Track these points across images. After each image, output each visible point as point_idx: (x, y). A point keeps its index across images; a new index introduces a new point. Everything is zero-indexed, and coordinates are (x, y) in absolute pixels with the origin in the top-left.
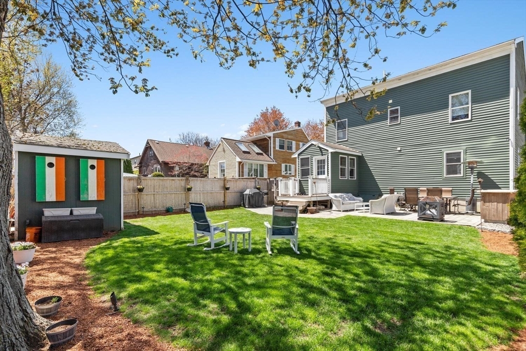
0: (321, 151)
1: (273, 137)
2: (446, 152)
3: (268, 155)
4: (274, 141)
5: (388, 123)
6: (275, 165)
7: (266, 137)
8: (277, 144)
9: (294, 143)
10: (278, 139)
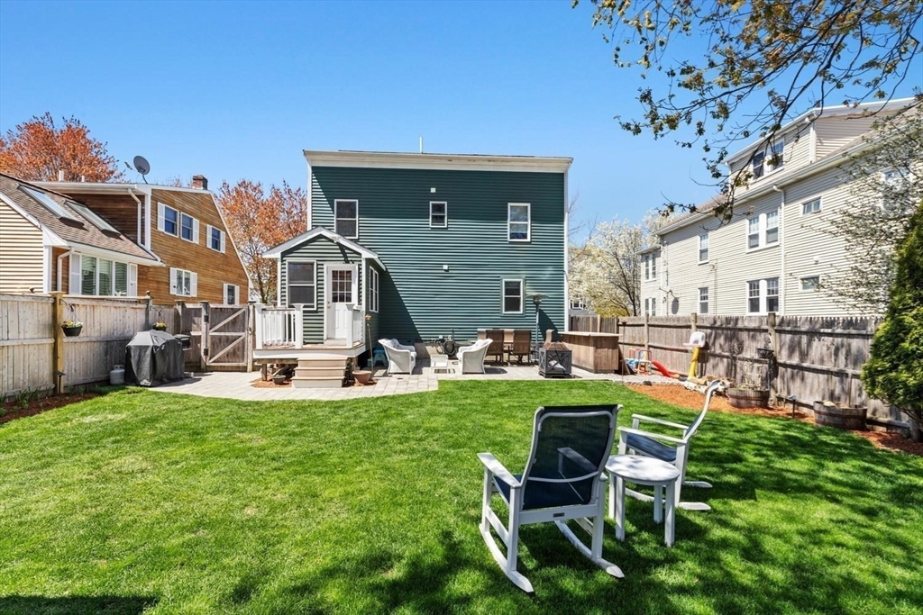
0: (343, 252)
1: (152, 198)
2: (504, 280)
3: (135, 242)
4: (155, 209)
5: (430, 223)
6: (155, 268)
7: (130, 192)
8: (161, 217)
9: (196, 222)
10: (164, 205)
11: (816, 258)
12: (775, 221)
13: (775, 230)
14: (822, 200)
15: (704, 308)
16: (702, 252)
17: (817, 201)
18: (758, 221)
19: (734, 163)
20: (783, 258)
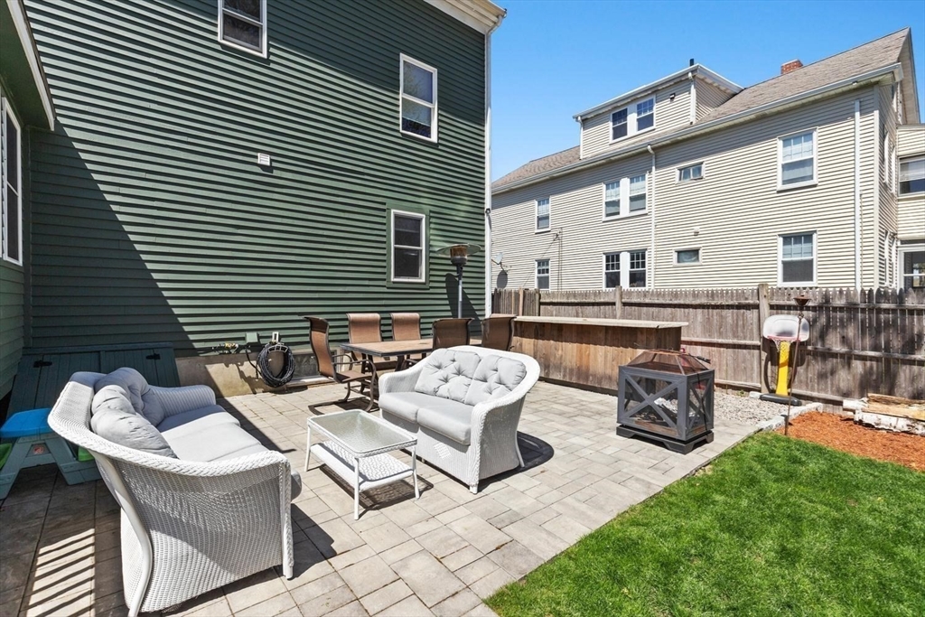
2: (393, 212)
5: (218, 30)
11: (697, 229)
12: (642, 187)
13: (642, 197)
14: (703, 166)
15: (543, 282)
16: (540, 219)
17: (698, 168)
18: (618, 186)
19: (587, 119)
20: (653, 227)
